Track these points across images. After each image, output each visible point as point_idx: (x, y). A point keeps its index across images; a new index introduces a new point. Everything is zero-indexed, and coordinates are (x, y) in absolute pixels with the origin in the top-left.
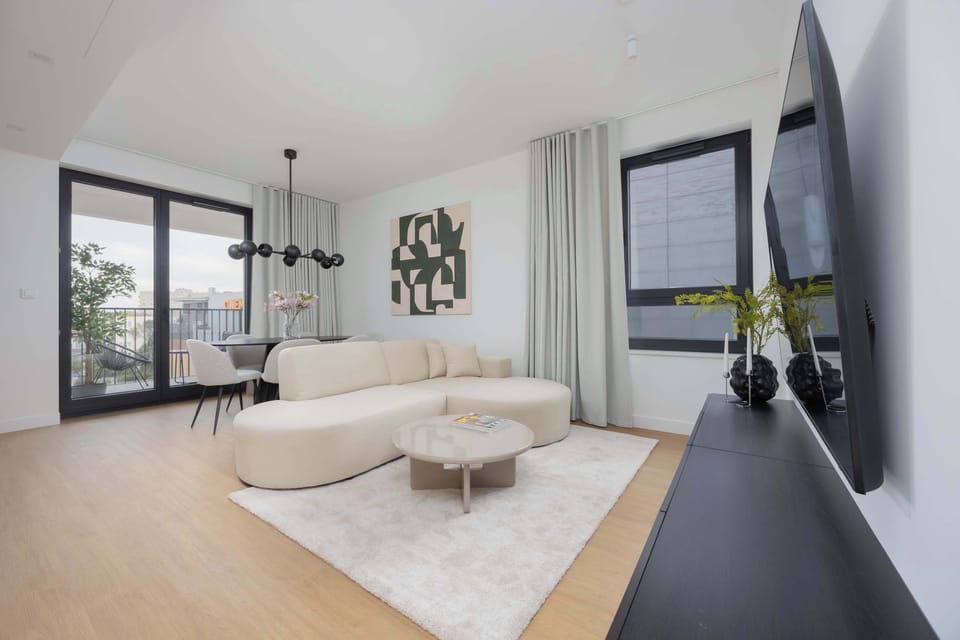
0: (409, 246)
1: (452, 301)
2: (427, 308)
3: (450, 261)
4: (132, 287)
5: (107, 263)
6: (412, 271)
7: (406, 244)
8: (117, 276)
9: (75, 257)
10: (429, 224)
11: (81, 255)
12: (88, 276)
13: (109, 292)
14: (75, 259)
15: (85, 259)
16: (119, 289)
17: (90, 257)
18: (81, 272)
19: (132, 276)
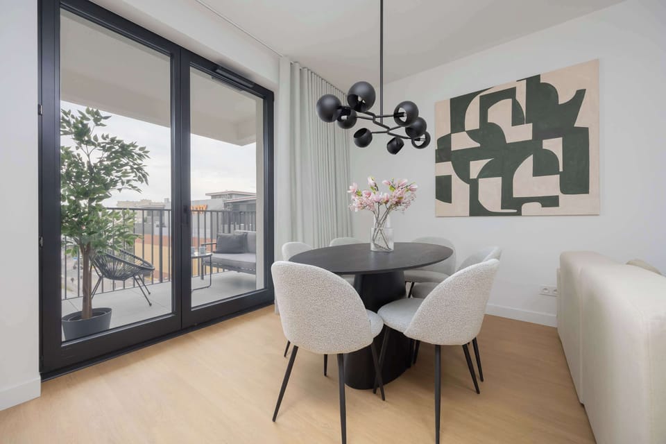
0: (467, 132)
1: (557, 198)
2: (503, 208)
3: (554, 145)
4: (143, 178)
5: (113, 140)
6: (472, 164)
7: (464, 131)
8: (124, 161)
9: (67, 129)
10: (509, 101)
11: (75, 126)
12: (85, 160)
13: (114, 183)
14: (66, 133)
15: (81, 134)
16: (125, 179)
17: (88, 130)
18: (75, 153)
19: (145, 162)
